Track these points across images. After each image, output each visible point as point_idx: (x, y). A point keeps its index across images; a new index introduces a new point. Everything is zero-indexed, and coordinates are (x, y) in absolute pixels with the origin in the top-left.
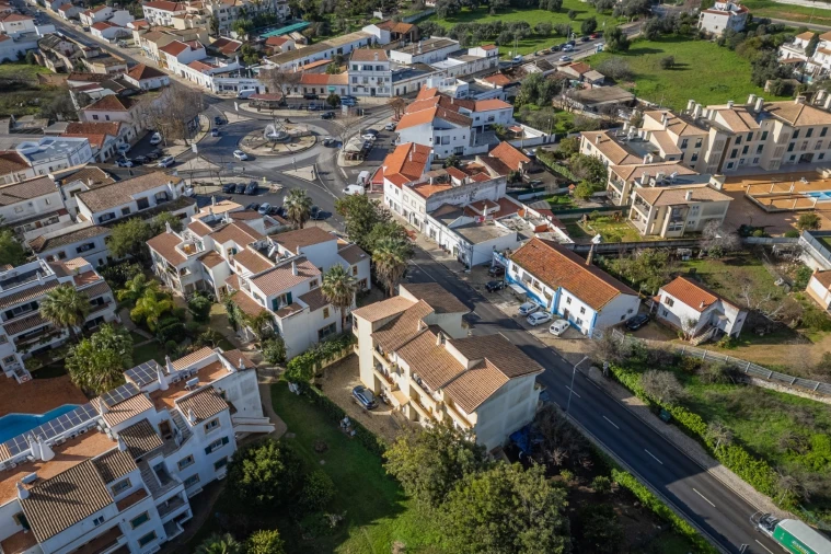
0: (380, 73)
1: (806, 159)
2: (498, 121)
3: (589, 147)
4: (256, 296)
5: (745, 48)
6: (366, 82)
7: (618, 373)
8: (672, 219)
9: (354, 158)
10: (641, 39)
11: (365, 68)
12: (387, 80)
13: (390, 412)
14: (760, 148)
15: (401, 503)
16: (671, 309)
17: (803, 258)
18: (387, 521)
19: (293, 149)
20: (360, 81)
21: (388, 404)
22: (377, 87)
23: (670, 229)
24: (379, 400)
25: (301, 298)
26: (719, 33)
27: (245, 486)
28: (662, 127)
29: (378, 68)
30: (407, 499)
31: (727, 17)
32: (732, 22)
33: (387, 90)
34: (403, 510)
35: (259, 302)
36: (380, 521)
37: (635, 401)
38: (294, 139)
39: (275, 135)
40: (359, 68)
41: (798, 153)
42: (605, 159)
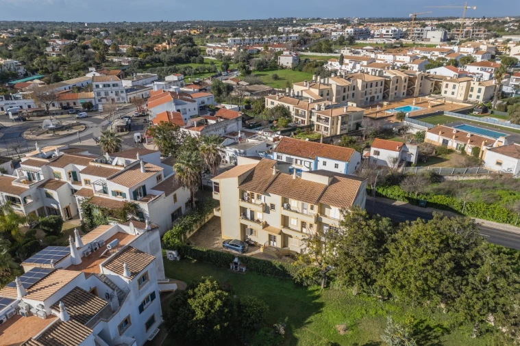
0: (116, 88)
1: (372, 99)
2: (207, 103)
3: (272, 103)
4: (116, 193)
5: (307, 68)
6: (106, 94)
7: (380, 191)
8: (343, 123)
9: (122, 131)
10: (254, 71)
11: (104, 86)
12: (122, 92)
13: (261, 250)
14: (353, 94)
15: (317, 301)
16: (380, 157)
17: (409, 131)
18: (318, 316)
19: (70, 132)
20: (103, 95)
21: (254, 245)
22: (116, 98)
23: (341, 130)
24: (247, 244)
25: (154, 188)
26: (290, 65)
28: (307, 88)
29: (114, 85)
30: (319, 297)
31: (292, 57)
33: (123, 98)
34: (322, 305)
36: (312, 318)
37: (399, 203)
38: (69, 127)
39: (51, 126)
40: (101, 86)
41: (369, 96)
42: (286, 105)
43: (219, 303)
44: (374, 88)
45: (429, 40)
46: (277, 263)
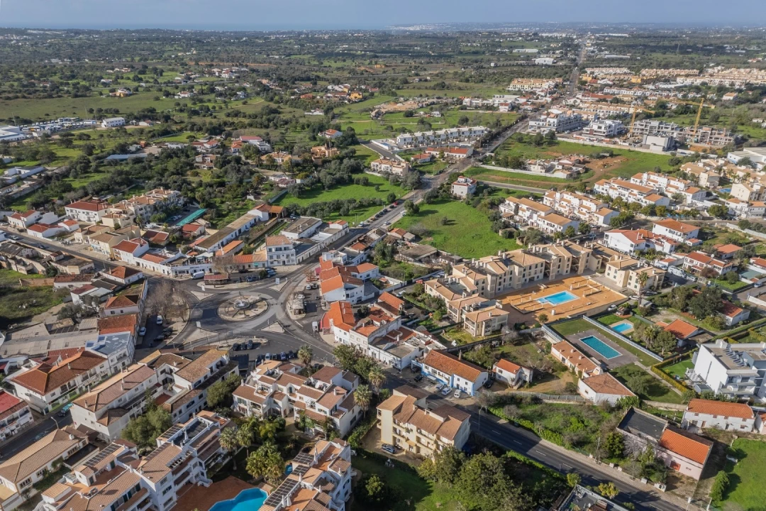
0: (288, 252)
1: (532, 280)
2: (372, 276)
3: (431, 290)
4: (320, 410)
5: (482, 207)
6: (278, 257)
7: (491, 410)
8: (486, 327)
9: (300, 313)
10: (422, 204)
11: (277, 250)
12: (292, 255)
13: (404, 453)
14: (511, 278)
15: (430, 489)
16: (502, 375)
17: (545, 337)
18: (428, 497)
19: (258, 312)
20: (275, 258)
21: (401, 449)
22: (286, 260)
23: (486, 332)
24: (396, 448)
26: (464, 195)
27: (371, 496)
28: (464, 276)
29: (285, 249)
30: (431, 487)
31: (466, 187)
32: (470, 189)
33: (293, 261)
34: (432, 491)
35: (322, 413)
36: (425, 498)
37: (503, 421)
38: (252, 306)
39: (242, 305)
40: (273, 250)
41: (528, 278)
42: (443, 297)
43: (379, 488)
44: (533, 270)
45: (648, 147)
46: (411, 464)
